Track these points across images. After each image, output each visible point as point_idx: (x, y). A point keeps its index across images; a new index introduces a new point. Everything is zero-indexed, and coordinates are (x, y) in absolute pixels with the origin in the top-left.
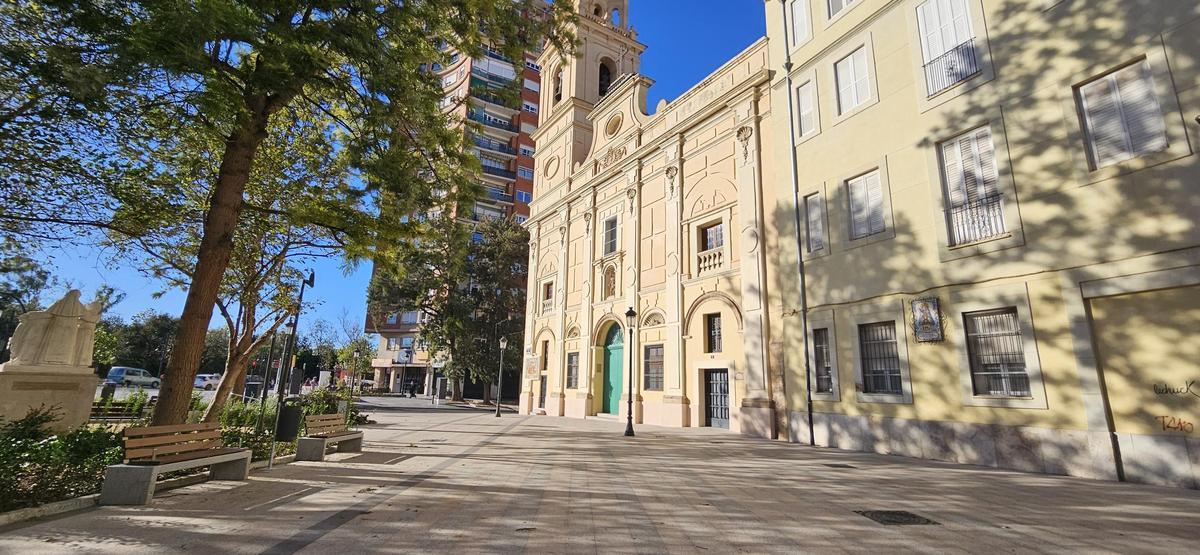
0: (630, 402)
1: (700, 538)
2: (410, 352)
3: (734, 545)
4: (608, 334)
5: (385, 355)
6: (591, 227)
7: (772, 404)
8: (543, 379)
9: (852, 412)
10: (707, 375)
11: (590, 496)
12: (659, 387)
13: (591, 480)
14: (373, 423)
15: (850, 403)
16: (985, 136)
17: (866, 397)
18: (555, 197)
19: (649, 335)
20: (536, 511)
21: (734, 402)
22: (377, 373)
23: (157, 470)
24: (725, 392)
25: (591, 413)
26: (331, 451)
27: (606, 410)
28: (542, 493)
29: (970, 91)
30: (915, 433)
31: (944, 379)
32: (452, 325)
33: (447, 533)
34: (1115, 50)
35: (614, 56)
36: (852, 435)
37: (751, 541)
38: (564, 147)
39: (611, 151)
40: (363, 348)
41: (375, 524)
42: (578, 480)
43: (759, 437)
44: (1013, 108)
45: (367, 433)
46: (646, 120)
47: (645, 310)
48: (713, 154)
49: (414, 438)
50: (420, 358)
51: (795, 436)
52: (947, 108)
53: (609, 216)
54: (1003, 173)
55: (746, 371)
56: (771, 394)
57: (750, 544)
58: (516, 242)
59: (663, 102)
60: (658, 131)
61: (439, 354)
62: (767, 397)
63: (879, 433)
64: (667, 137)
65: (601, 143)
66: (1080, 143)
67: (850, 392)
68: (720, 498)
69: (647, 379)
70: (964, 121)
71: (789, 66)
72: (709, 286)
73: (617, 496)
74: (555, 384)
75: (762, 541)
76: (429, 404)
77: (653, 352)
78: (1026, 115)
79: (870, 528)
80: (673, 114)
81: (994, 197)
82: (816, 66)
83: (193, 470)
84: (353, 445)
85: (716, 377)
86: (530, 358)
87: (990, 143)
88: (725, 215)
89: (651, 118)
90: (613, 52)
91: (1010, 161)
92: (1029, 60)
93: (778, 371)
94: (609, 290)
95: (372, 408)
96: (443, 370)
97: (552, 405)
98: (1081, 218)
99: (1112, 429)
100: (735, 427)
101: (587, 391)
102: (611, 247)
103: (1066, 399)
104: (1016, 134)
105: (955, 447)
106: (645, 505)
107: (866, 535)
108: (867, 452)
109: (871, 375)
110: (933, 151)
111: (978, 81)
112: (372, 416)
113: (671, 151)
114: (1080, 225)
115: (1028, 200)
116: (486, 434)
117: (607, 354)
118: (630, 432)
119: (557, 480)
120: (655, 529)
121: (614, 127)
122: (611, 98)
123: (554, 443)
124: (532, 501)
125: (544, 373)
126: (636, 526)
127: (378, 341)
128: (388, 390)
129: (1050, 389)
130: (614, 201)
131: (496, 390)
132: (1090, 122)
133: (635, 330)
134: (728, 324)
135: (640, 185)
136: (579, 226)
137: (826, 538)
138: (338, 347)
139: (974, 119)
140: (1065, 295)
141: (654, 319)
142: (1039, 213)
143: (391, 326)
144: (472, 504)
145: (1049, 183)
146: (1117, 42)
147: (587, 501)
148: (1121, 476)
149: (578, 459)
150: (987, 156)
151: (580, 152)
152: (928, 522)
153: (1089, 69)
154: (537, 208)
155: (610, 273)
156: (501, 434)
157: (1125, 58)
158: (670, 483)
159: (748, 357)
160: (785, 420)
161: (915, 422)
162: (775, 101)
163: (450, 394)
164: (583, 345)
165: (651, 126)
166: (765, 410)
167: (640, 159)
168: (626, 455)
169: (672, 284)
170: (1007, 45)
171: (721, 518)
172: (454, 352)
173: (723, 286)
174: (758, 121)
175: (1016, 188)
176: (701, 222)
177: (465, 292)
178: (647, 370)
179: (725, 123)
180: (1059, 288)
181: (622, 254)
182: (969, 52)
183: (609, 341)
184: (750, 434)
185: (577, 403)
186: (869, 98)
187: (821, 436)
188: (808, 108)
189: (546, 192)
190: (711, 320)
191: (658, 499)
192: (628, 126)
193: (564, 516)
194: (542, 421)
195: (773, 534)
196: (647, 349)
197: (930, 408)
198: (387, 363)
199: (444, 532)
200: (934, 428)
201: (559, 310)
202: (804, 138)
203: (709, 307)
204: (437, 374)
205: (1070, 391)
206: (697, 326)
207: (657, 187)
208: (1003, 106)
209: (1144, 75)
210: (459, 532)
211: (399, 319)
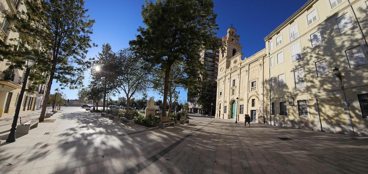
0: (237, 116)
1: (248, 144)
2: (195, 105)
3: (255, 145)
4: (233, 102)
5: (191, 106)
6: (230, 81)
7: (264, 117)
8: (220, 111)
9: (278, 119)
10: (252, 111)
11: (229, 135)
12: (243, 113)
13: (229, 132)
14: (190, 118)
15: (278, 117)
16: (301, 70)
17: (280, 116)
18: (222, 75)
19: (241, 103)
20: (220, 138)
21: (257, 117)
22: (190, 109)
23: (164, 124)
24: (255, 115)
25: (229, 118)
26: (185, 123)
27: (232, 118)
28: (220, 134)
29: (299, 62)
30: (289, 122)
31: (294, 112)
32: (202, 100)
33: (205, 141)
34: (322, 57)
35: (236, 49)
36: (278, 123)
37: (258, 144)
38: (224, 65)
39: (235, 66)
40: (187, 104)
41: (193, 138)
42: (227, 132)
43: (261, 123)
44: (305, 65)
45: (190, 120)
46: (242, 61)
47: (240, 98)
48: (255, 68)
49: (198, 122)
50: (197, 106)
51: (268, 123)
52: (295, 64)
53: (234, 79)
54: (304, 76)
55: (259, 111)
56: (264, 115)
57: (258, 145)
58: (214, 84)
59: (246, 58)
60: (245, 63)
61: (200, 106)
62: (263, 116)
63: (283, 123)
64: (246, 64)
65: (232, 64)
66: (316, 72)
67: (278, 115)
68: (253, 136)
69: (240, 112)
70: (298, 67)
71: (269, 54)
72: (253, 94)
73: (234, 136)
74: (222, 112)
75: (260, 144)
76: (199, 115)
77: (242, 106)
78: (308, 67)
79: (280, 141)
80: (247, 60)
81: (303, 81)
82: (274, 54)
83: (168, 124)
84: (188, 122)
85: (254, 111)
86: (217, 107)
87: (302, 71)
88: (257, 80)
89: (243, 61)
90: (236, 48)
91: (305, 75)
92: (308, 57)
93: (265, 111)
94: (233, 94)
95: (190, 116)
96: (201, 109)
97: (221, 116)
98: (316, 85)
99: (321, 122)
100: (257, 122)
101: (228, 114)
102: (234, 85)
103: (314, 117)
104: (306, 70)
105: (295, 125)
106: (239, 137)
107: (279, 142)
108: (281, 127)
109: (282, 112)
110: (293, 72)
111: (300, 60)
112: (190, 117)
113: (247, 67)
114: (316, 86)
115: (308, 82)
116: (209, 122)
117: (232, 106)
118: (236, 122)
119: (224, 132)
120: (240, 142)
121: (235, 62)
122: (235, 56)
123: (222, 124)
124: (219, 136)
125: (220, 110)
126: (237, 142)
127: (189, 103)
128: (192, 112)
129: (311, 115)
130: (235, 76)
131: (211, 113)
132: (318, 69)
133: (238, 102)
134: (256, 101)
135: (240, 73)
136: (227, 81)
137: (272, 143)
138: (183, 104)
139: (299, 67)
140: (313, 99)
141: (242, 100)
142: (309, 84)
143: (191, 100)
144: (208, 136)
145: (311, 79)
146: (322, 56)
147: (228, 136)
148: (322, 131)
149: (227, 128)
150: (301, 74)
151: (228, 66)
152: (290, 140)
153: (318, 60)
154: (218, 77)
155: (233, 90)
156: (212, 122)
157: (323, 59)
158: (244, 133)
159: (260, 108)
160: (266, 120)
161: (289, 120)
162: (267, 60)
163: (202, 113)
164: (228, 105)
165: (243, 62)
166: (263, 118)
167: (241, 68)
168: (235, 127)
169: (246, 93)
170: (305, 54)
171: (252, 140)
172: (203, 105)
173: (256, 94)
174: (263, 63)
175: (306, 79)
176: (252, 81)
177: (205, 94)
178: (240, 110)
179: (257, 63)
180: (312, 98)
181: (236, 87)
182: (299, 55)
183: (233, 104)
184: (260, 123)
185: (226, 116)
186: (283, 61)
187: (273, 123)
188: (272, 62)
189: (221, 74)
190: (253, 100)
191: (241, 136)
192: (238, 62)
193: (224, 139)
194: (219, 120)
195: (262, 143)
196: (240, 106)
197: (291, 118)
198: (191, 107)
199: (204, 141)
200: (292, 122)
201: (223, 97)
202: (271, 67)
203: (253, 98)
204: (200, 109)
205: (315, 116)
206: (251, 101)
207: (244, 74)
208: (305, 64)
209: (326, 61)
210: (207, 141)
211: (193, 99)
